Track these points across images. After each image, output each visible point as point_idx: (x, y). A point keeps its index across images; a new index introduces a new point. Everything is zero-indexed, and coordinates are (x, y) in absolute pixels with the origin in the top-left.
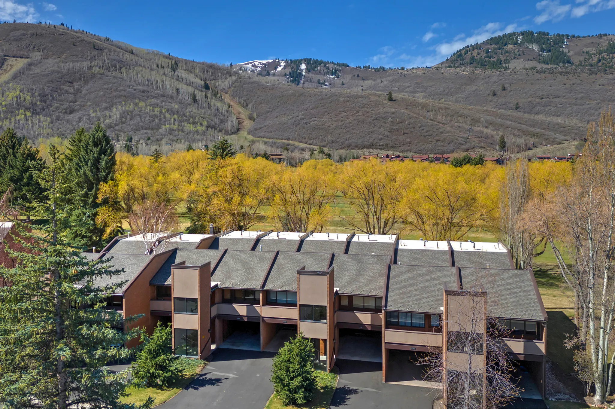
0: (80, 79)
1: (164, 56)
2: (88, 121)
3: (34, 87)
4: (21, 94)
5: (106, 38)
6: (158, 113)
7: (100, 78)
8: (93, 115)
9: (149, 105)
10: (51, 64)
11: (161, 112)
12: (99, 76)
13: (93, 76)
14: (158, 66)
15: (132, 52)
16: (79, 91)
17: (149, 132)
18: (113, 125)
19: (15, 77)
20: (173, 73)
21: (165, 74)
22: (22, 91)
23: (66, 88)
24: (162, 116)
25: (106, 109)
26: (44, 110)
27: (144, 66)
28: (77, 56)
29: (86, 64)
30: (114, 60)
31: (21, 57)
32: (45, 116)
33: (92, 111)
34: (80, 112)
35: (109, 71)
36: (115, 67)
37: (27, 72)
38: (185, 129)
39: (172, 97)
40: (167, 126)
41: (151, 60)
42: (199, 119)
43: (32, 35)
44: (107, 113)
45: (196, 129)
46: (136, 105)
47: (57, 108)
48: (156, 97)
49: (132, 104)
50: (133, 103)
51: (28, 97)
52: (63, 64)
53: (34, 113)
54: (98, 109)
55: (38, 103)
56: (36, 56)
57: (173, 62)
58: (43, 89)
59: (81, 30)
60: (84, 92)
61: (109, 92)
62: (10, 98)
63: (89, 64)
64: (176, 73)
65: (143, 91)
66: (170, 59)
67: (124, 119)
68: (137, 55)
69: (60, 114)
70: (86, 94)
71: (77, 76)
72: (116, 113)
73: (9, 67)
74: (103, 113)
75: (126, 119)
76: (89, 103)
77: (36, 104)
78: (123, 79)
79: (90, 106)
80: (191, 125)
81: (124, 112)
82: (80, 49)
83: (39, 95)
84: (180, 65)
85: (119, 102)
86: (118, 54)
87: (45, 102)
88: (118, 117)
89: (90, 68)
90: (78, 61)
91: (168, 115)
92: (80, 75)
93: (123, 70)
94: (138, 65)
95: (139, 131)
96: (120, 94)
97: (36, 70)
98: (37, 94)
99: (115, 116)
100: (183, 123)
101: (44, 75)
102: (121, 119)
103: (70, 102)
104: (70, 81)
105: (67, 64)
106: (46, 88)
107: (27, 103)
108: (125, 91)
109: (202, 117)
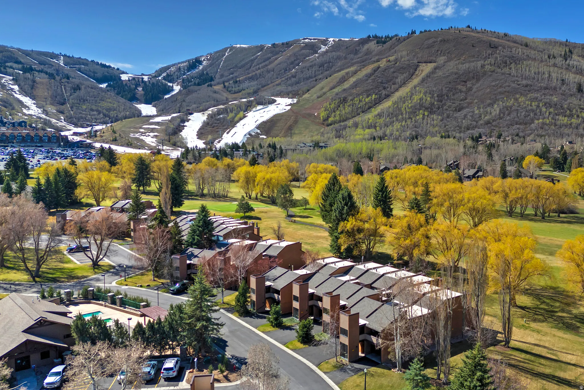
0: (473, 78)
1: (561, 44)
2: (471, 118)
3: (435, 89)
4: (424, 96)
5: (505, 34)
6: (535, 107)
7: (490, 75)
8: (477, 112)
9: (528, 100)
10: (452, 66)
11: (538, 106)
12: (490, 73)
13: (485, 73)
14: (549, 57)
15: (526, 45)
16: (470, 89)
17: (522, 127)
18: (491, 121)
19: (423, 80)
20: (564, 61)
21: (555, 65)
22: (425, 93)
23: (459, 87)
24: (538, 110)
25: (489, 105)
26: (439, 108)
27: (534, 59)
28: (474, 56)
29: (479, 64)
30: (506, 56)
31: (430, 62)
32: (438, 115)
33: (476, 108)
34: (467, 110)
35: (499, 68)
36: (506, 63)
37: (432, 76)
38: (558, 123)
39: (555, 89)
40: (541, 120)
41: (544, 50)
42: (577, 111)
43: (441, 41)
44: (489, 109)
45: (569, 122)
46: (516, 100)
47: (449, 107)
48: (538, 90)
49: (512, 99)
50: (514, 99)
51: (429, 99)
52: (461, 66)
53: (431, 112)
54: (482, 106)
55: (435, 103)
56: (441, 60)
57: (567, 50)
58: (442, 89)
59: (483, 29)
60: (474, 90)
61: (495, 88)
62: (415, 101)
63: (483, 62)
64: (567, 62)
65: (527, 86)
66: (566, 45)
67: (502, 115)
68: (531, 48)
69: (451, 112)
70: (475, 92)
71: (471, 75)
72: (496, 110)
73: (420, 72)
74: (485, 110)
75: (504, 115)
76: (476, 101)
77: (434, 103)
78: (510, 74)
79: (476, 103)
80: (566, 118)
81: (504, 107)
82: (477, 49)
83: (438, 96)
84: (575, 51)
85: (501, 98)
86: (511, 49)
87: (441, 101)
88: (498, 112)
89: (483, 66)
90: (473, 61)
91: (544, 109)
92: (474, 74)
93: (513, 66)
94: (528, 58)
95: (513, 126)
96: (504, 89)
97: (440, 73)
98: (436, 95)
99: (495, 113)
100: (557, 117)
101: (444, 77)
102: (500, 115)
103: (461, 100)
104: (465, 80)
105: (464, 65)
106: (444, 89)
107: (427, 104)
108: (509, 86)
109: (581, 108)
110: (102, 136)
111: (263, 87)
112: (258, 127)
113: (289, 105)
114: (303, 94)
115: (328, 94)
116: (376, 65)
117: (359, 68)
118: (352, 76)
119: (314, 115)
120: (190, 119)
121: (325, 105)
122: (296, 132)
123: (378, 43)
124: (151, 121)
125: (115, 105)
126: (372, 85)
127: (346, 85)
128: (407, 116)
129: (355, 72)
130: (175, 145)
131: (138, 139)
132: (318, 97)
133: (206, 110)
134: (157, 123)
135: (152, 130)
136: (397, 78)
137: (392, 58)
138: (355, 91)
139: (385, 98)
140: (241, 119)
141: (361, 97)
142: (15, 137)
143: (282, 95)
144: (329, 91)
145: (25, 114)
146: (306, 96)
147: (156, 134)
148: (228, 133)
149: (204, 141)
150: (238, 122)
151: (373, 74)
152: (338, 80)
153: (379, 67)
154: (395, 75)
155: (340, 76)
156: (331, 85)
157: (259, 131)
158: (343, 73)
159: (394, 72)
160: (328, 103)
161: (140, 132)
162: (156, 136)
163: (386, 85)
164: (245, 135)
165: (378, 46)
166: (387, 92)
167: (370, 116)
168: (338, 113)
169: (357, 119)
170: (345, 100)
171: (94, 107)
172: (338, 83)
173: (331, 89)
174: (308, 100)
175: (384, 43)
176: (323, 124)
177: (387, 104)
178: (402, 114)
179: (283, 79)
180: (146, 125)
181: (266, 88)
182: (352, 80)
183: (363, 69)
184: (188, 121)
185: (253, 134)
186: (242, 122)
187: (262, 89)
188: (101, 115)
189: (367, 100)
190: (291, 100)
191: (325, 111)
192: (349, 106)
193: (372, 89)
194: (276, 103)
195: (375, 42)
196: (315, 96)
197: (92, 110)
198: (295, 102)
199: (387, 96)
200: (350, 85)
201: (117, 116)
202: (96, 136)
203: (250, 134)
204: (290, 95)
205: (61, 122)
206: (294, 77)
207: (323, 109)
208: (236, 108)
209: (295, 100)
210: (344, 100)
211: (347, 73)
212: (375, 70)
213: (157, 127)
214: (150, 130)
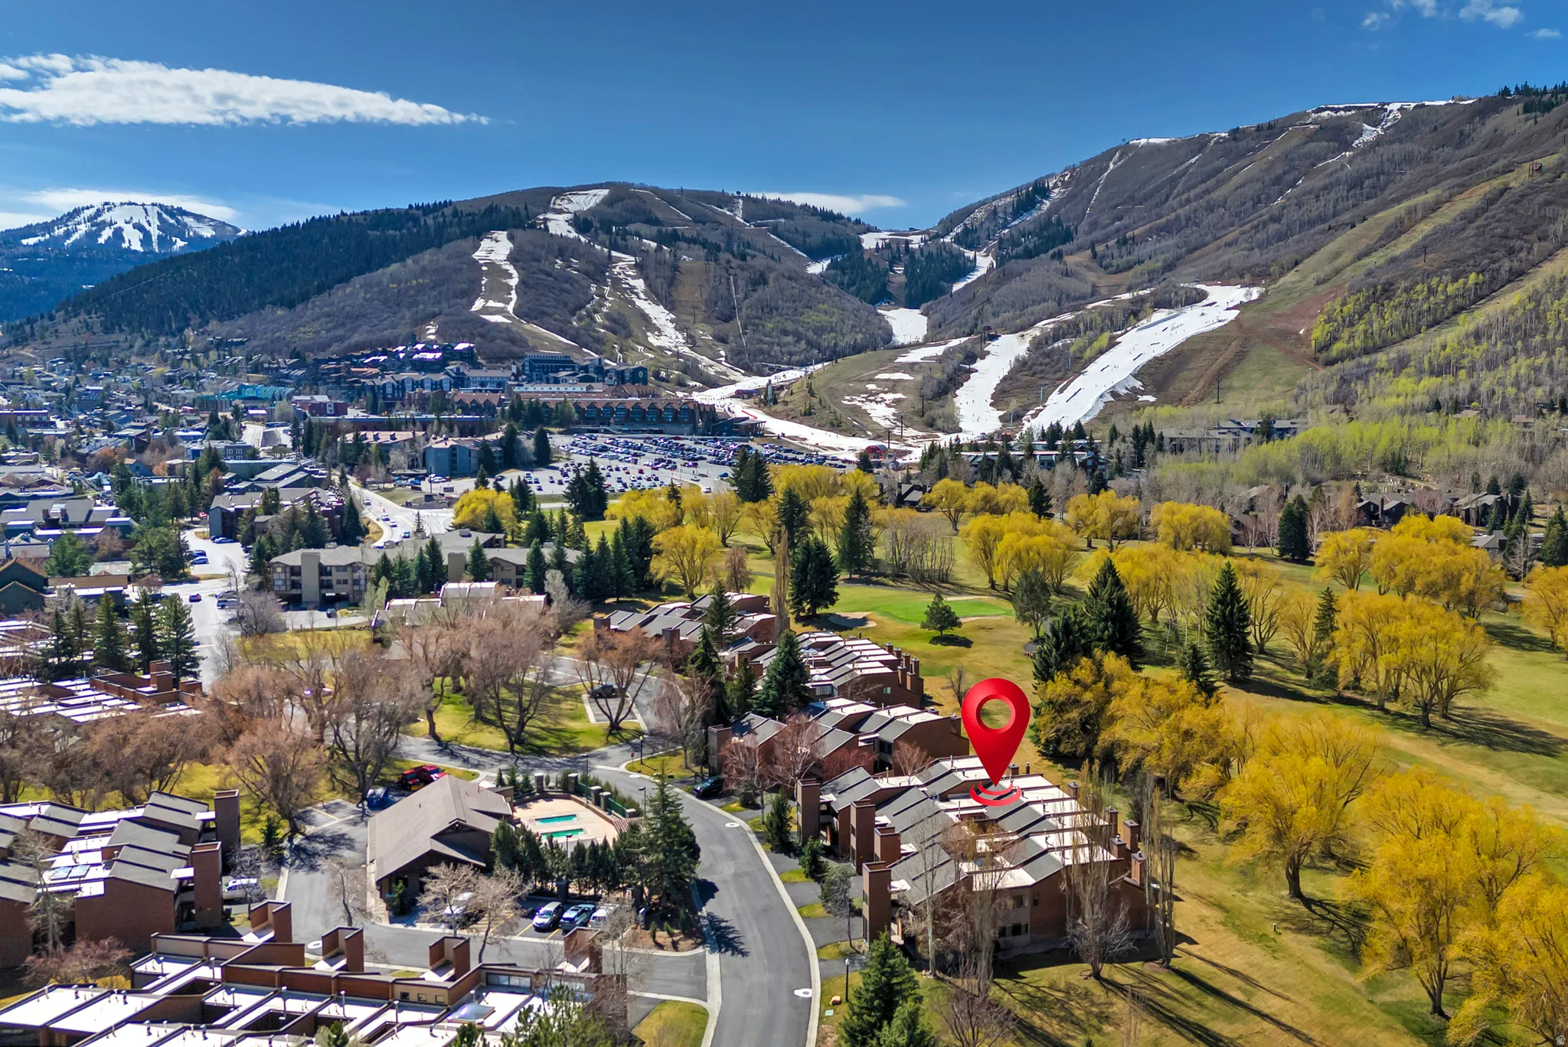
110: (786, 403)
111: (1190, 251)
112: (1137, 375)
113: (1235, 308)
114: (1282, 274)
115: (1348, 273)
116: (1497, 183)
117: (1447, 194)
118: (1424, 217)
119: (1297, 333)
120: (988, 353)
121: (1328, 306)
122: (1236, 384)
123: (1527, 109)
124: (900, 360)
125: (834, 319)
126: (1474, 245)
127: (1403, 246)
128: (1559, 337)
129: (1435, 207)
130: (931, 426)
131: (857, 411)
132: (1319, 283)
133: (1031, 325)
134: (911, 367)
135: (894, 386)
136: (1553, 220)
137: (1548, 161)
138: (1421, 264)
139: (1510, 281)
140: (1101, 352)
141: (1434, 281)
142: (613, 412)
143: (1224, 276)
144: (1352, 263)
145: (650, 348)
146: (1290, 277)
147: (899, 396)
148: (1061, 391)
149: (1001, 413)
150: (1092, 360)
151: (1485, 210)
152: (1381, 230)
153: (1506, 189)
154: (1549, 211)
155: (1391, 220)
156: (1362, 246)
157: (1138, 384)
158: (1398, 210)
159: (1548, 203)
160: (1339, 300)
161: (866, 391)
162: (897, 401)
163: (1518, 244)
164: (1101, 396)
165: (1527, 120)
166: (1516, 264)
167: (1450, 336)
168: (1361, 327)
169: (1410, 346)
170: (1388, 291)
171: (789, 326)
172: (1381, 239)
173: (1359, 259)
174: (1288, 291)
175: (1548, 107)
176: (1316, 360)
177: (1511, 300)
178: (1546, 330)
179: (1247, 227)
180: (884, 372)
181: (1197, 253)
182: (1425, 228)
183: (1458, 198)
184: (983, 358)
185: (1123, 391)
186: (1103, 360)
187: (1189, 257)
188: (803, 345)
189: (1451, 289)
190: (1244, 290)
191: (1327, 322)
192: (1395, 308)
193: (1472, 256)
194: (1205, 302)
195: (1521, 106)
196: (1311, 278)
197: (785, 333)
198: (1255, 296)
199: (1517, 275)
200: (1413, 246)
201: (836, 345)
202: (775, 402)
203: (1114, 394)
204: (1247, 278)
205: (720, 362)
206: (1276, 219)
207: (1323, 318)
208: (1099, 320)
209: (1255, 293)
210: (1385, 290)
211: (1411, 211)
212: (1490, 201)
213: (906, 377)
214: (890, 384)
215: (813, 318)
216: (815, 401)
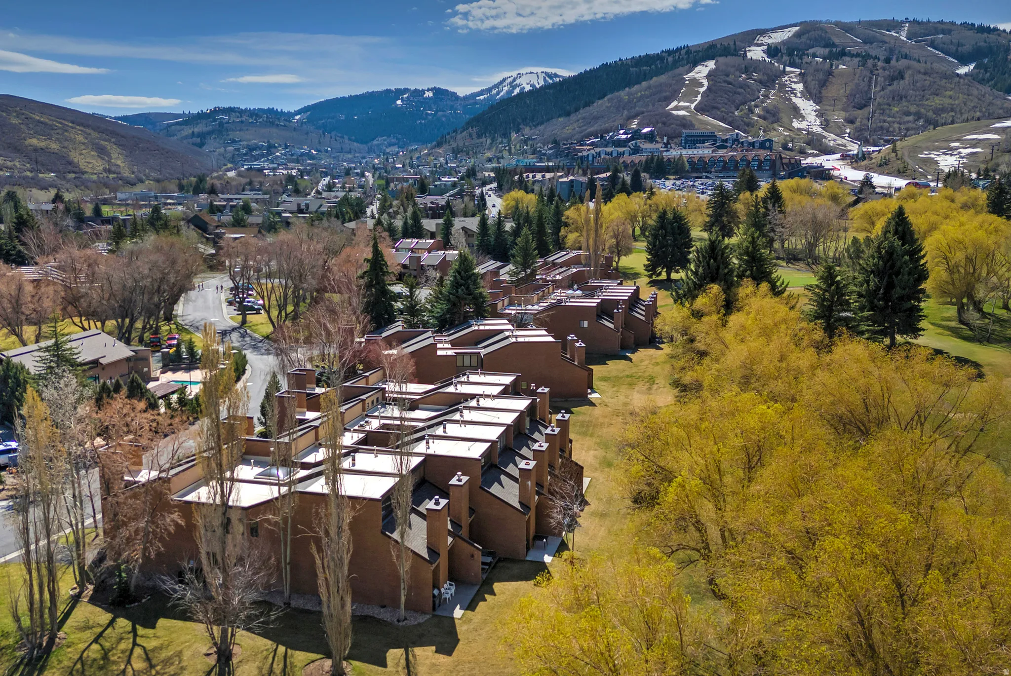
125: (956, 102)
135: (975, 144)
142: (715, 164)
145: (790, 129)
171: (913, 109)
188: (921, 122)
197: (908, 114)
202: (864, 160)
205: (843, 138)
213: (996, 137)
214: (974, 142)
215: (937, 101)
216: (894, 154)
